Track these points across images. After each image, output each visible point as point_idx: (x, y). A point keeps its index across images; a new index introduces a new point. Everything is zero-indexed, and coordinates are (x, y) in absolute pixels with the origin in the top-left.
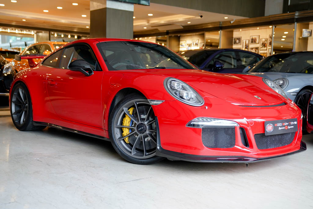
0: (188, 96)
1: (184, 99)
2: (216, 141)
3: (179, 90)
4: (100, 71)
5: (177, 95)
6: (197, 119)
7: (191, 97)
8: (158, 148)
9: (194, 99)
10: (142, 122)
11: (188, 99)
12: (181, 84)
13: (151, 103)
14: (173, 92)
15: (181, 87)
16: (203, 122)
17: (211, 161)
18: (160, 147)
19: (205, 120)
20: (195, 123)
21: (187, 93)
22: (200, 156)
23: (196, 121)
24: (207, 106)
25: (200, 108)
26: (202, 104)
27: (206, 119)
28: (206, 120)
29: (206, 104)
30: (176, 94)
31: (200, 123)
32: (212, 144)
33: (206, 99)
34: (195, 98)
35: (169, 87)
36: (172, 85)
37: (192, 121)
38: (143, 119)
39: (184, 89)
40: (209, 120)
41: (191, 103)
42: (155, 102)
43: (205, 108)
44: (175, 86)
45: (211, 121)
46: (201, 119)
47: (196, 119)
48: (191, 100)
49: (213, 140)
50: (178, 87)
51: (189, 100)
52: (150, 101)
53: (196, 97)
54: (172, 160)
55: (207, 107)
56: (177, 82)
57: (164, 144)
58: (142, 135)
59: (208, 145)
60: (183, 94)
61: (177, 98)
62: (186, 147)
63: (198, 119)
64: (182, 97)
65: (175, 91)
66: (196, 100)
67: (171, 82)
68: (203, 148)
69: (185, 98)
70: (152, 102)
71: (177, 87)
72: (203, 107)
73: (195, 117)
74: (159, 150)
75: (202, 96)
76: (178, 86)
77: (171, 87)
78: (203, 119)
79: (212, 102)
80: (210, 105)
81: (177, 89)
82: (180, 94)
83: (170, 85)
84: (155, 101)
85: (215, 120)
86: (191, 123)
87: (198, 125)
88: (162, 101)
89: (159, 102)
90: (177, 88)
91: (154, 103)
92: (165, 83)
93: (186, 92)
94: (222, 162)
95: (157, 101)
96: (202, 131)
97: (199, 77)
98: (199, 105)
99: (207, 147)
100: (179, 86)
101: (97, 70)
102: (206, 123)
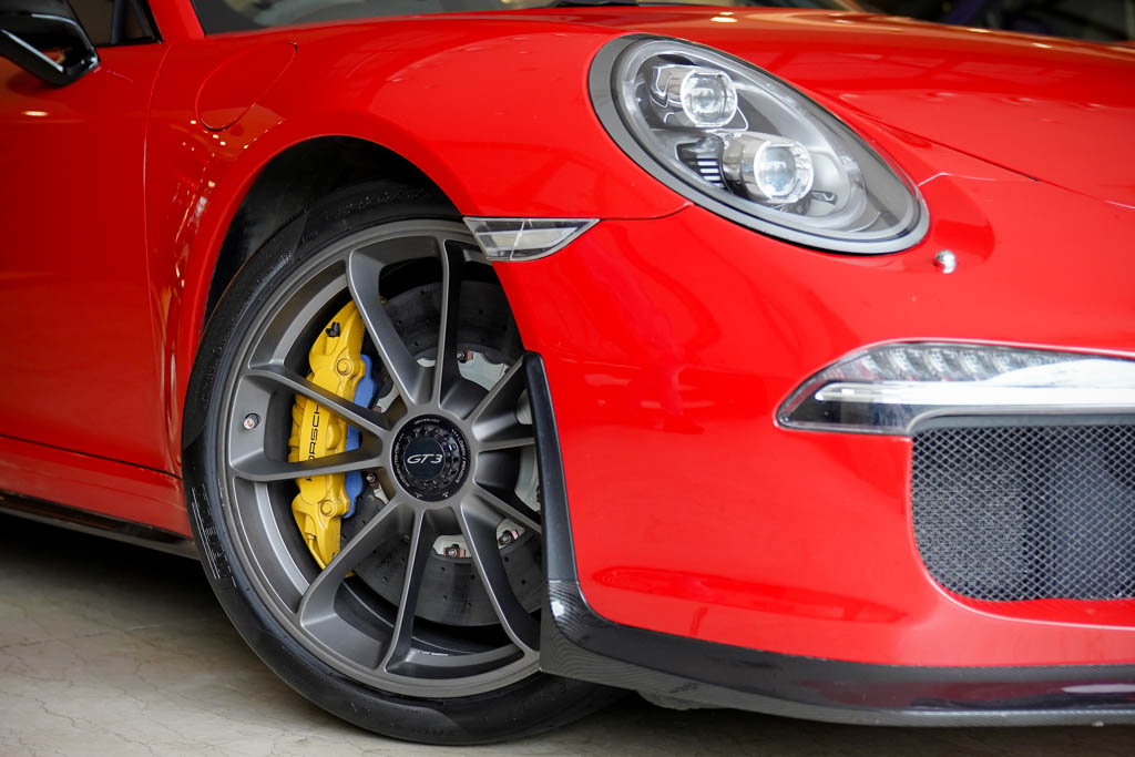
0: (790, 172)
1: (760, 200)
2: (1038, 540)
3: (712, 128)
4: (145, 40)
5: (697, 169)
6: (868, 363)
7: (816, 180)
8: (558, 609)
9: (841, 203)
10: (455, 415)
11: (794, 199)
12: (733, 86)
13: (491, 242)
14: (668, 151)
15: (734, 106)
16: (923, 379)
17: (1004, 714)
18: (572, 599)
19: (936, 363)
20: (848, 393)
21: (784, 154)
22: (903, 669)
23: (858, 374)
24: (952, 248)
25: (898, 264)
26: (905, 233)
27: (947, 360)
28: (948, 369)
29: (944, 232)
30: (689, 160)
31: (892, 394)
32: (1005, 563)
33: (939, 195)
34: (848, 192)
35: (631, 105)
36: (662, 95)
37: (825, 376)
38: (473, 392)
39: (755, 117)
40: (970, 364)
41: (820, 229)
42: (521, 239)
43: (938, 265)
44: (684, 104)
45: (991, 370)
46: (899, 361)
47: (859, 360)
48: (821, 206)
49: (1014, 535)
50: (710, 109)
51: (803, 207)
52: (481, 229)
53: (862, 184)
54: (683, 708)
55: (949, 260)
56: (694, 69)
57: (602, 577)
58: (421, 508)
59: (973, 578)
60: (751, 160)
61: (700, 190)
62: (771, 595)
63: (875, 358)
64: (737, 187)
65: (685, 140)
66: (862, 204)
67: (647, 71)
68: (926, 602)
69: (767, 189)
70: (495, 235)
71: (698, 108)
72: (919, 259)
73: (847, 341)
74: (568, 630)
75: (908, 171)
76: (709, 97)
77: (651, 115)
78: (915, 363)
79: (991, 210)
80: (973, 238)
81: (699, 124)
82: (720, 162)
83: (645, 92)
84: (517, 227)
85: (1020, 365)
86: (820, 396)
87: (876, 414)
88: (580, 225)
89: (554, 238)
90: (703, 117)
91: (516, 245)
92: (599, 84)
93: (770, 141)
94: (1098, 715)
95: (536, 226)
96: (910, 463)
97: (932, 63)
98: (883, 241)
99: (961, 591)
100: (717, 98)
101: (125, 39)
102: (944, 385)
